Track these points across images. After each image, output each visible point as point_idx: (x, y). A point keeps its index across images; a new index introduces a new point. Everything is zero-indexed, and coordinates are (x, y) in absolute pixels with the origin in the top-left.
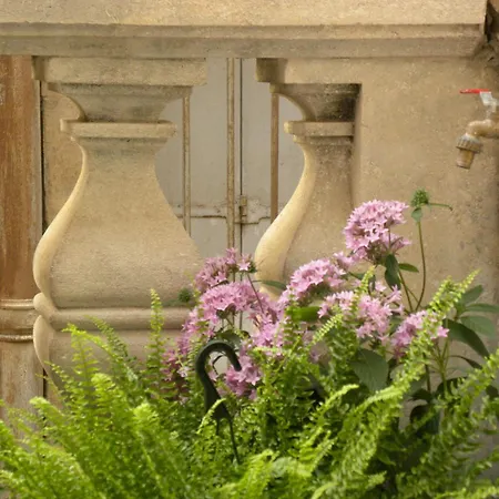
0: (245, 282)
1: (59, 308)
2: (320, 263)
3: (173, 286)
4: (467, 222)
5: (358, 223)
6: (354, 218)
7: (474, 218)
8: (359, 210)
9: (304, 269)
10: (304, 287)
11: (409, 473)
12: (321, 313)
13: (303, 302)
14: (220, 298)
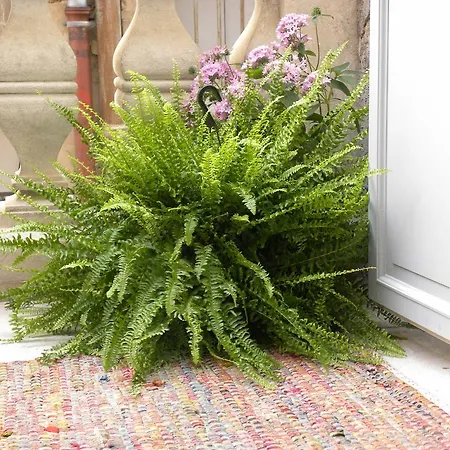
0: (224, 62)
1: (126, 80)
2: (263, 47)
3: (185, 68)
4: (341, 32)
5: (283, 26)
6: (281, 23)
7: (345, 29)
8: (284, 19)
9: (254, 50)
10: (255, 59)
11: (310, 153)
12: (264, 73)
13: (255, 68)
14: (210, 69)
